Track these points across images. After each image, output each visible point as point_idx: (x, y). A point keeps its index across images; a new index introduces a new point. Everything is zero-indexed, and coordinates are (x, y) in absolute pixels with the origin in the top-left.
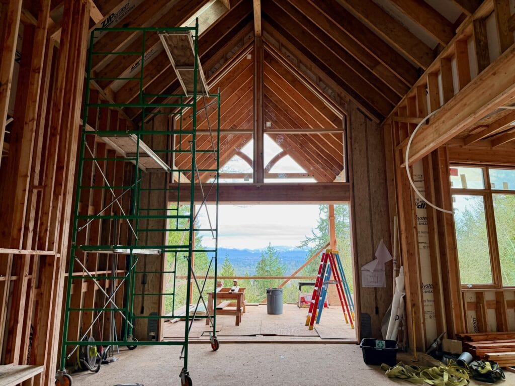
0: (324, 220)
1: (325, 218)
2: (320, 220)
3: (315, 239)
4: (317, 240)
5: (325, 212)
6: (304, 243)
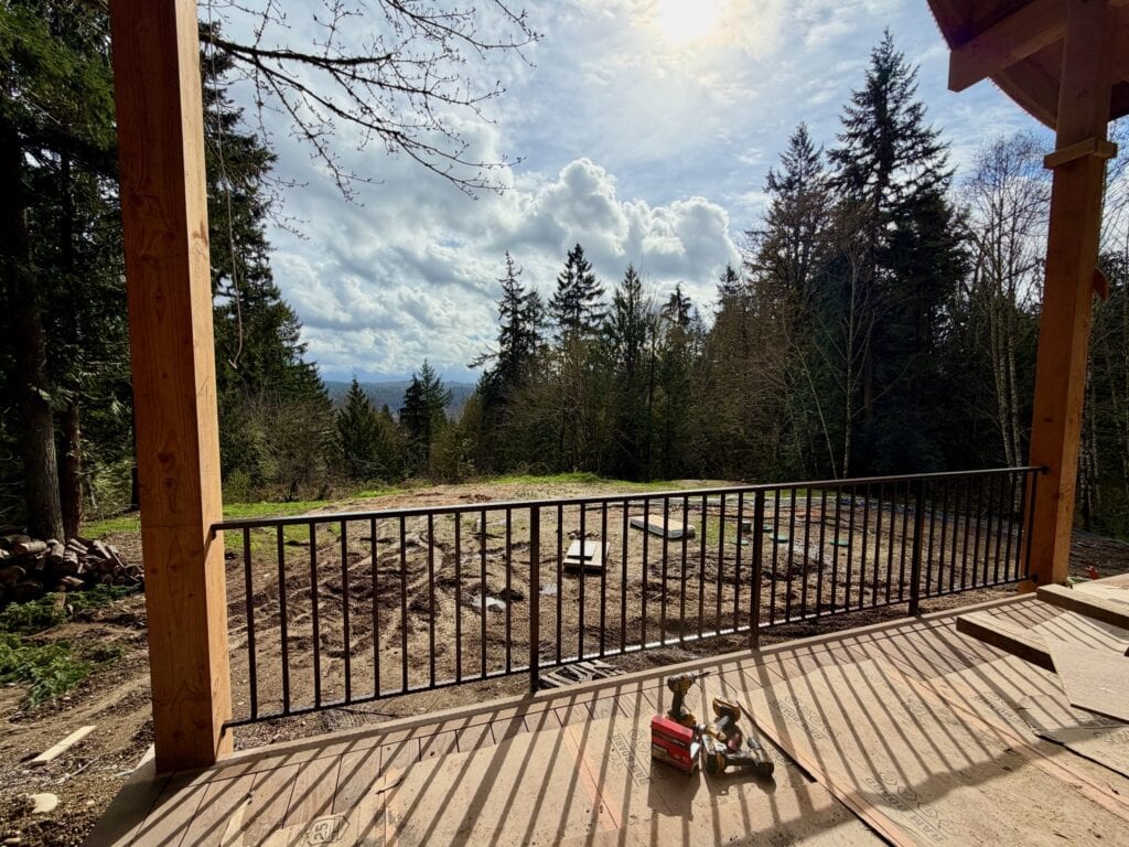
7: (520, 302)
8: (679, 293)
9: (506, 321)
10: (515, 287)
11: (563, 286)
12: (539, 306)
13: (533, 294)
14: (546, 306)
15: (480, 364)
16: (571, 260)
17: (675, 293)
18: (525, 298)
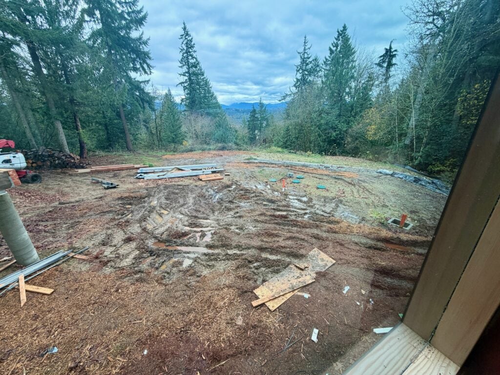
0: (299, 80)
1: (299, 78)
2: (295, 80)
3: (291, 94)
4: (292, 95)
5: (300, 73)
6: (283, 98)
7: (307, 64)
8: (391, 48)
9: (299, 76)
10: (306, 56)
11: (331, 52)
12: (318, 66)
13: (316, 60)
14: (321, 65)
15: (284, 99)
16: (340, 35)
17: (388, 48)
18: (311, 62)
